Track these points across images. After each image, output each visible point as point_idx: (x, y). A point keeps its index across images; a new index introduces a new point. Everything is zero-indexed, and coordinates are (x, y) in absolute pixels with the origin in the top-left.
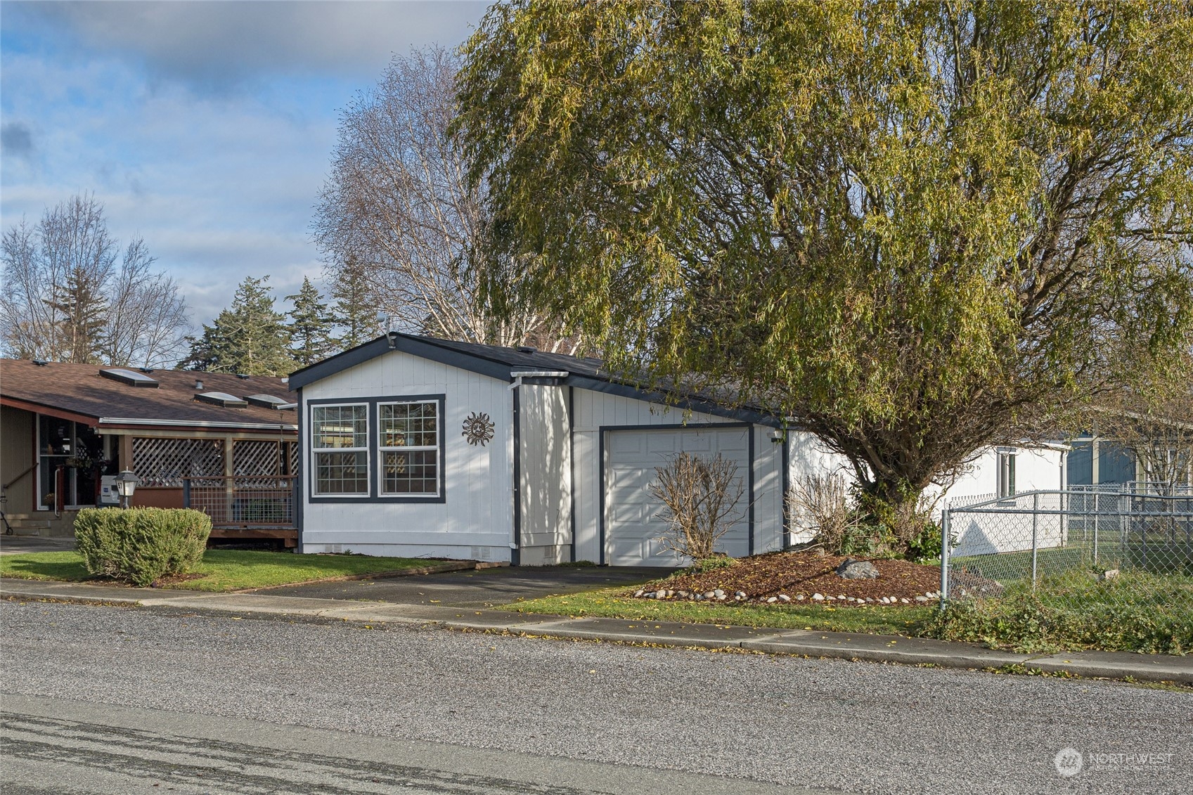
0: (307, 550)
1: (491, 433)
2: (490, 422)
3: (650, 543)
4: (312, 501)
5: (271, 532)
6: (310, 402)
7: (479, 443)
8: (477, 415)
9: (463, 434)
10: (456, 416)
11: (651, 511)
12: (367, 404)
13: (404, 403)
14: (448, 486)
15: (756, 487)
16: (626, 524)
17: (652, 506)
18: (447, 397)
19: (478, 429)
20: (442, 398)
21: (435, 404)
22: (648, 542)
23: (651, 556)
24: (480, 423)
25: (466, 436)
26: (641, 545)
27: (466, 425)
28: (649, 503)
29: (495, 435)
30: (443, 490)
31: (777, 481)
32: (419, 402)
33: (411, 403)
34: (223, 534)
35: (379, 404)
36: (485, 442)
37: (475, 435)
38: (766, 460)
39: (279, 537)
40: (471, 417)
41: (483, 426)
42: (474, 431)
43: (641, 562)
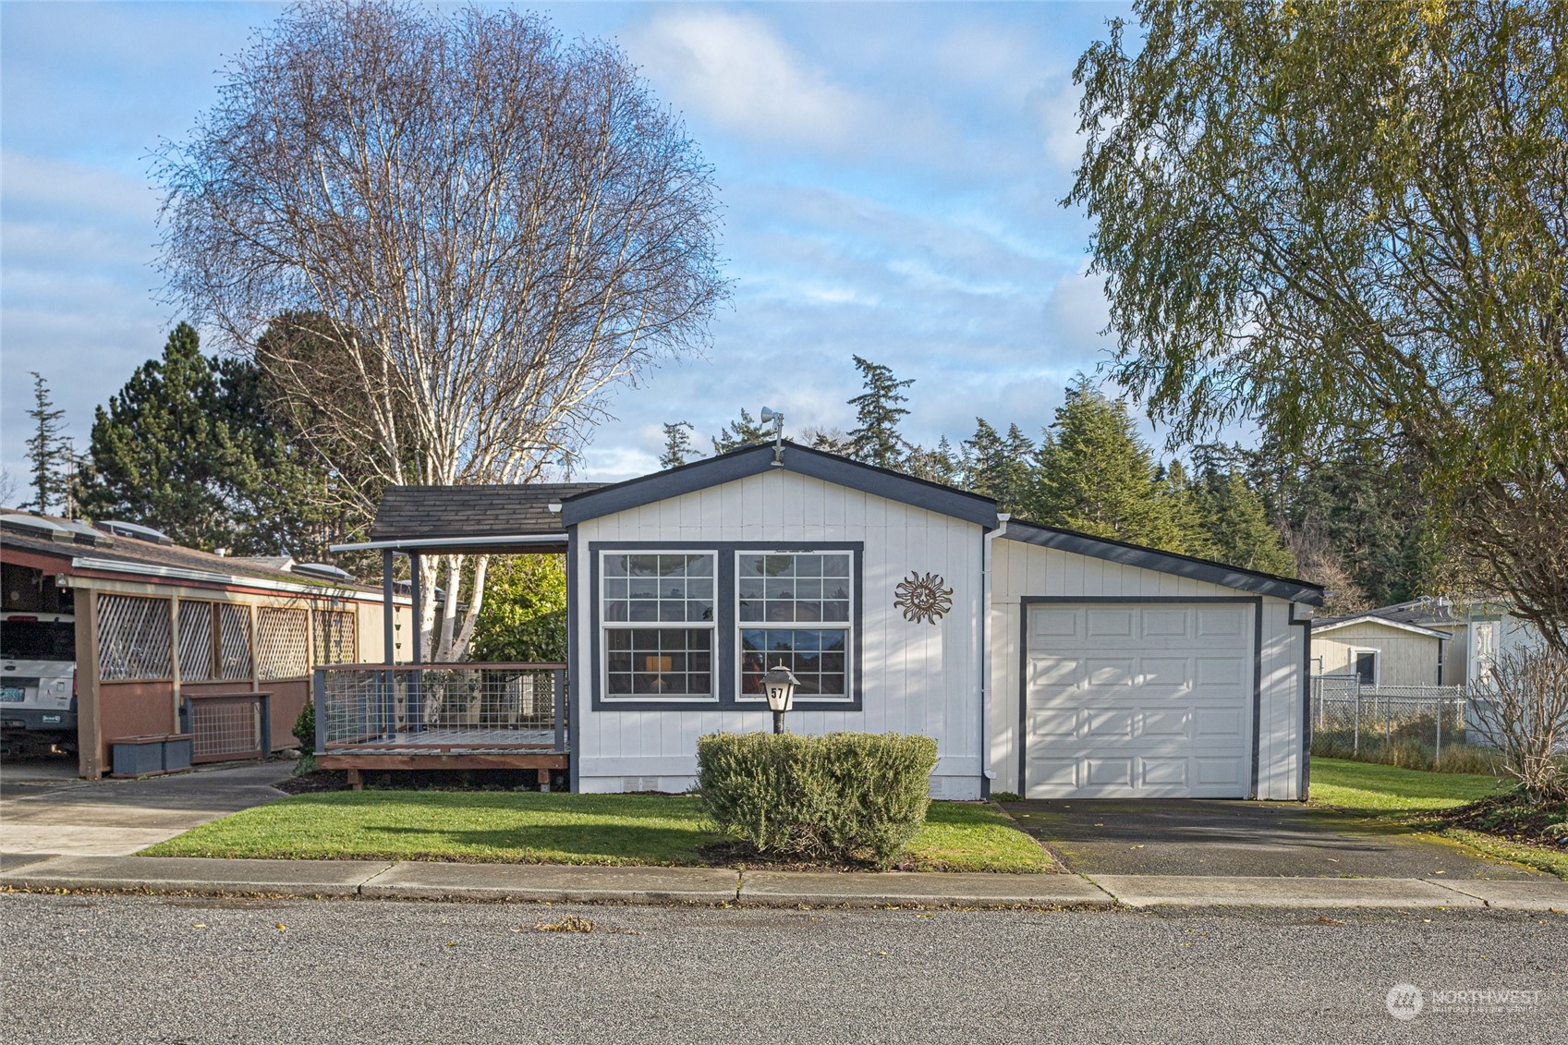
0: (585, 787)
1: (946, 605)
2: (946, 587)
3: (1090, 765)
4: (598, 706)
5: (509, 759)
6: (595, 547)
7: (925, 620)
8: (922, 576)
9: (895, 605)
10: (882, 578)
11: (1089, 719)
12: (715, 553)
13: (788, 553)
14: (866, 686)
15: (1264, 685)
16: (1049, 739)
17: (1092, 712)
18: (867, 547)
19: (923, 598)
20: (858, 547)
21: (848, 556)
22: (1086, 763)
23: (1090, 783)
24: (926, 588)
25: (901, 609)
26: (1074, 768)
27: (901, 591)
28: (1088, 709)
29: (954, 608)
30: (858, 694)
31: (1295, 677)
32: (817, 553)
33: (800, 553)
34: (403, 762)
35: (738, 553)
36: (935, 617)
37: (918, 606)
38: (1276, 650)
39: (525, 766)
40: (911, 578)
41: (932, 594)
42: (916, 601)
43: (1074, 792)
